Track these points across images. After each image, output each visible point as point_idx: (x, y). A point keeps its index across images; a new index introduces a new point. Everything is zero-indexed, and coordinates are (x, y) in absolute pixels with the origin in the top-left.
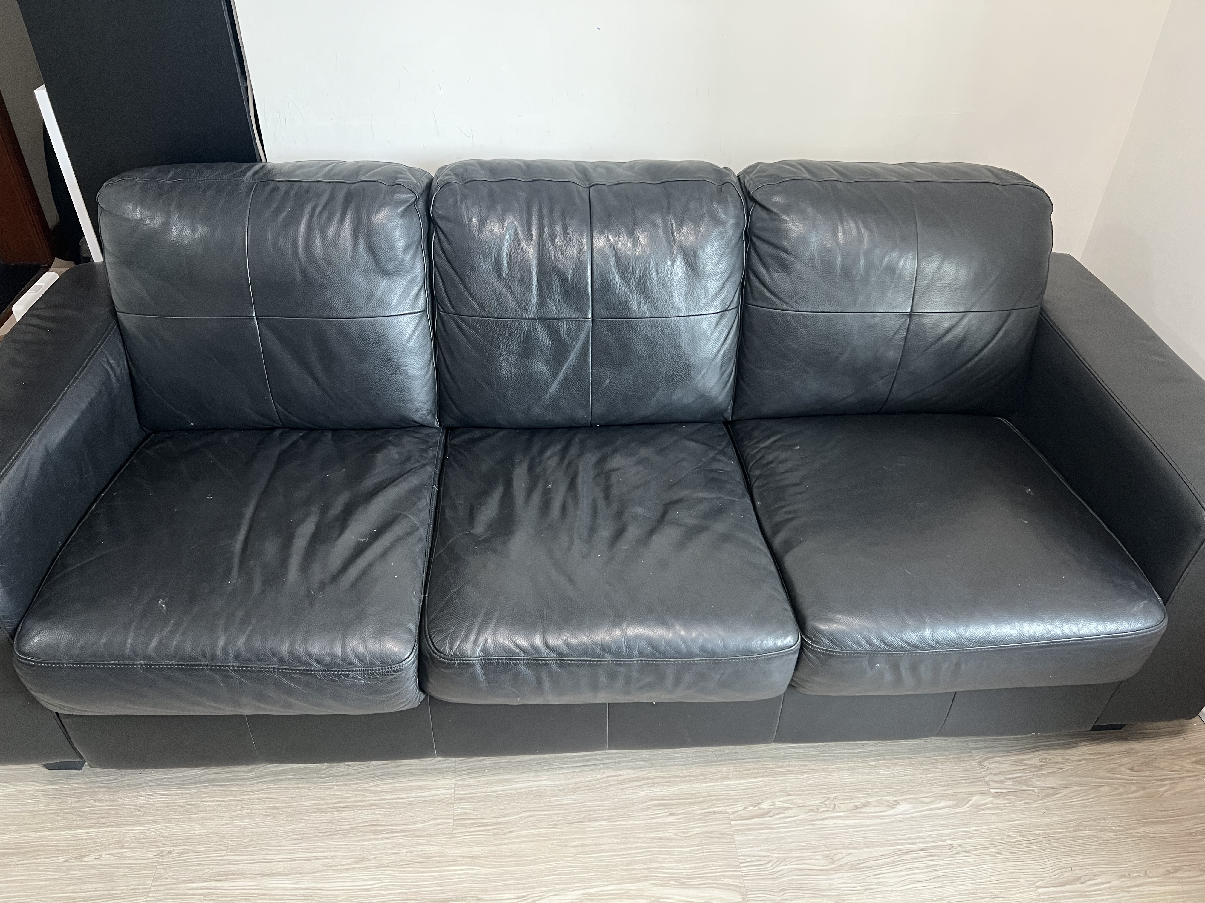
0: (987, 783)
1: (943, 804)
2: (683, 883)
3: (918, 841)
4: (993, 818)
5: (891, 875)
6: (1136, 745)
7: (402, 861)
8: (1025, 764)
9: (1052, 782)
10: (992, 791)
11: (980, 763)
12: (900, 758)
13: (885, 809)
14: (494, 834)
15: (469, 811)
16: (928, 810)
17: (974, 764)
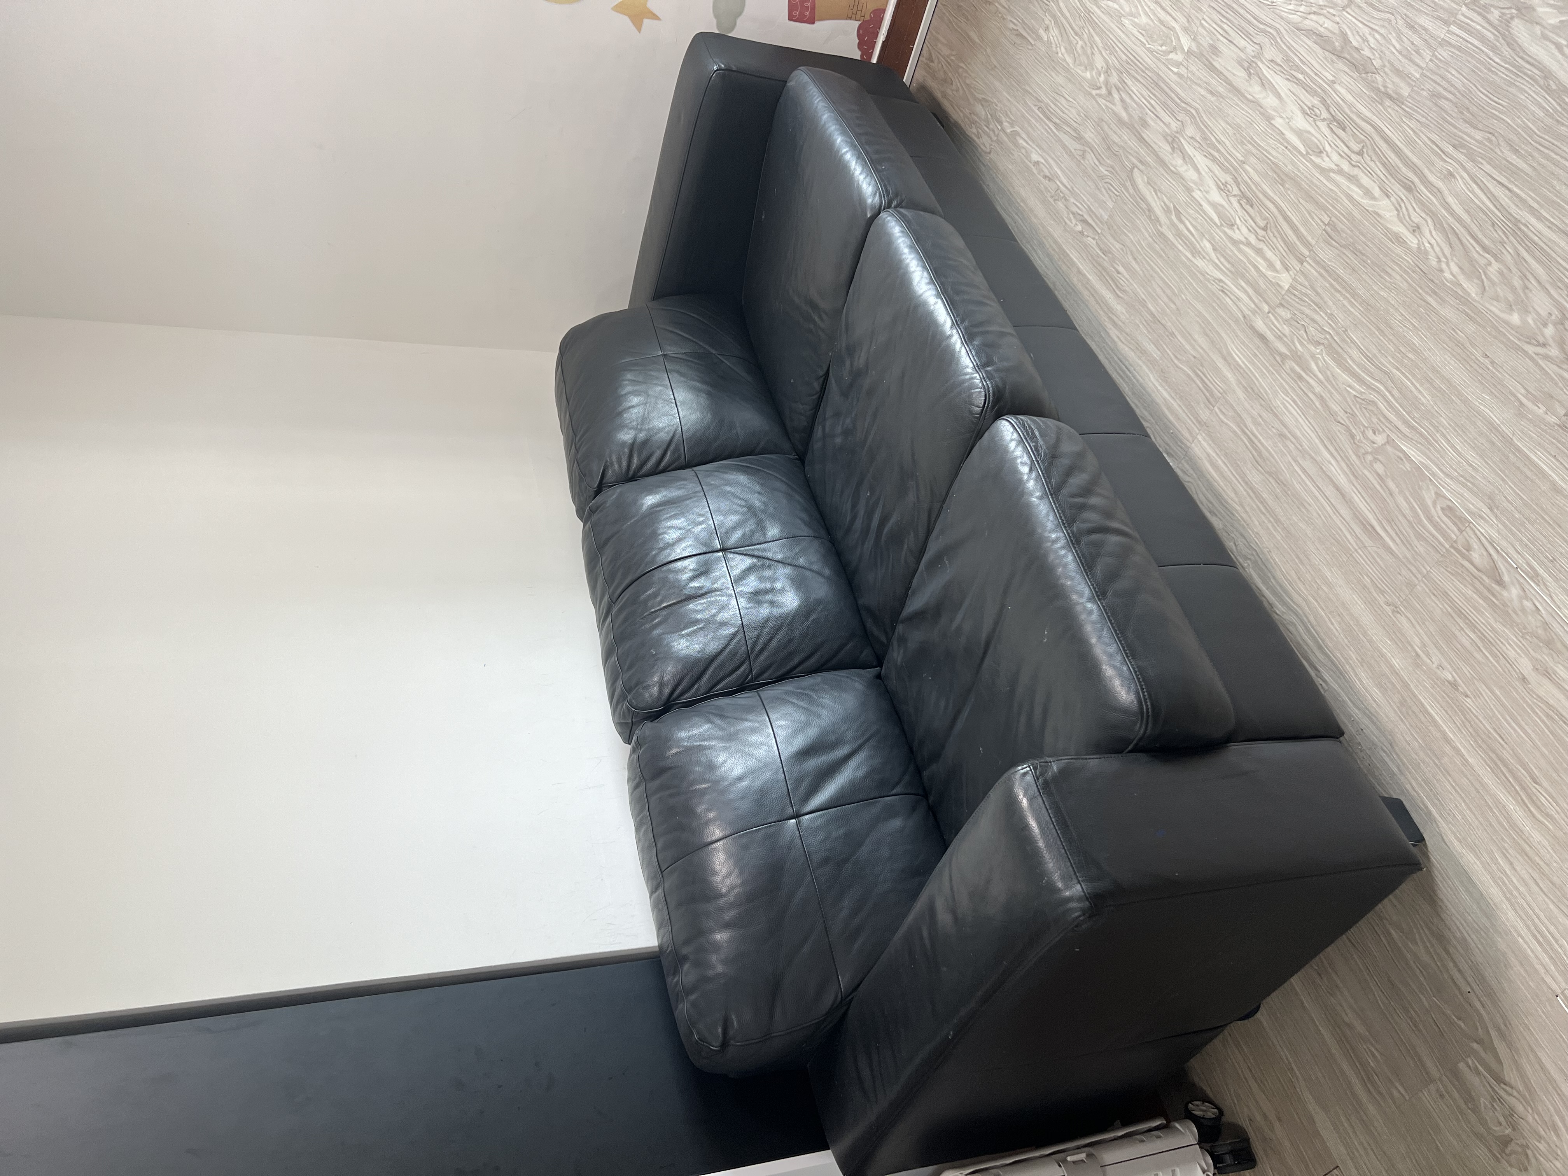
0: (997, 136)
1: (1021, 141)
2: (1149, 211)
3: (1047, 127)
4: (1014, 109)
5: (1071, 116)
6: (938, 95)
7: (1261, 405)
8: (978, 132)
9: (979, 108)
10: (1000, 128)
11: (990, 153)
12: (1011, 194)
13: (1042, 165)
14: (1203, 366)
15: (1202, 406)
16: (1028, 144)
17: (992, 156)
